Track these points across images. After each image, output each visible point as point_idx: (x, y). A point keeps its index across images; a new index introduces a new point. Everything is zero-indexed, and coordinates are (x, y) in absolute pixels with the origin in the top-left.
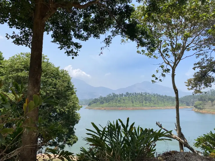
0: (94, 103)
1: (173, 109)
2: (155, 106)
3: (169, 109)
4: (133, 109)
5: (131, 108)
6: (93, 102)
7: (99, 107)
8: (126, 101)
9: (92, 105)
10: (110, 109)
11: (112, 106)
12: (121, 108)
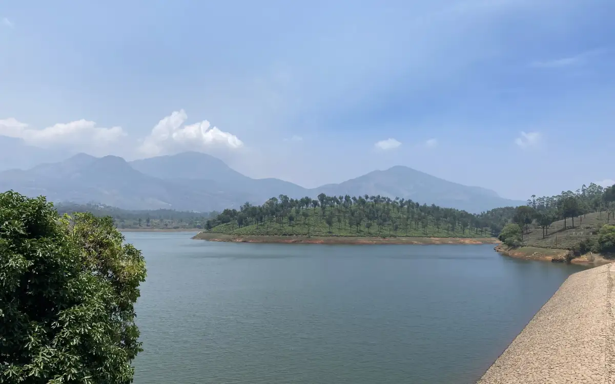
0: (223, 222)
1: (447, 244)
2: (395, 237)
3: (438, 244)
4: (328, 243)
5: (322, 239)
6: (219, 220)
7: (230, 234)
8: (312, 220)
9: (213, 230)
10: (261, 241)
11: (267, 233)
12: (293, 239)
